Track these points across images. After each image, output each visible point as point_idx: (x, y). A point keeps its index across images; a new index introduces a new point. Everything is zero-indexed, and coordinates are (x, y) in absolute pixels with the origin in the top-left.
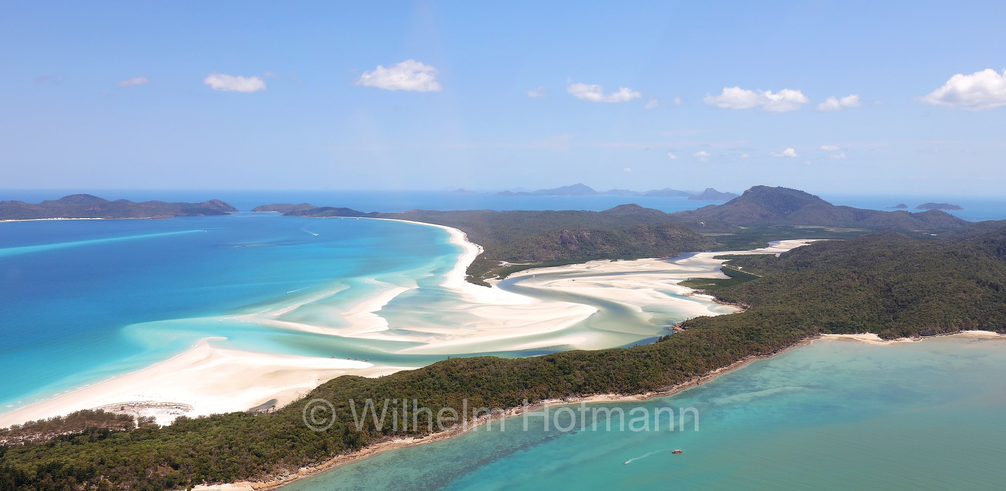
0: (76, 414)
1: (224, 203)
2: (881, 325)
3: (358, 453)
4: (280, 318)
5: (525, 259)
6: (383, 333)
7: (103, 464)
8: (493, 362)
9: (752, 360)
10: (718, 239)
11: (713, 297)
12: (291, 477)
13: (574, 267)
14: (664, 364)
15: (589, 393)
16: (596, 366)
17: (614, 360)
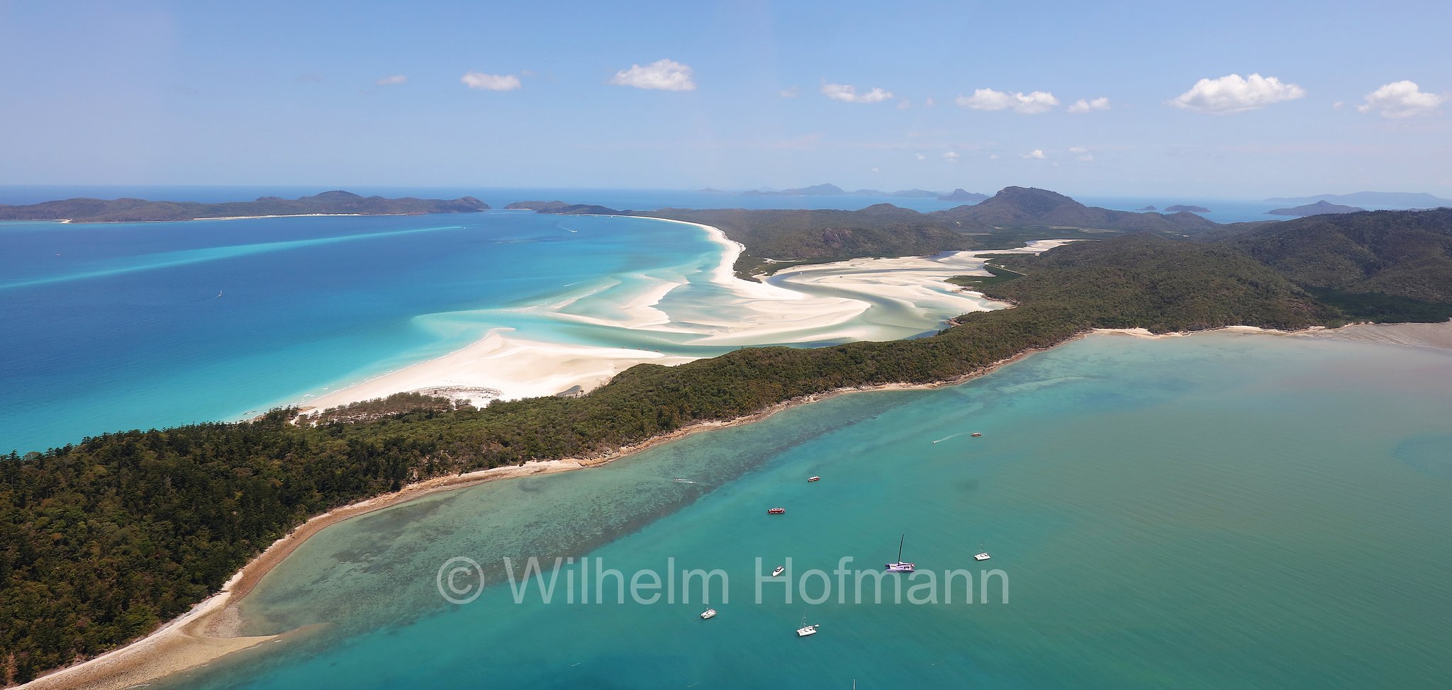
0: (395, 396)
1: (477, 201)
2: (1150, 321)
3: (671, 435)
4: (562, 311)
5: (789, 256)
6: (666, 325)
7: (442, 439)
8: (787, 352)
9: (1031, 353)
10: (976, 239)
11: (982, 294)
12: (614, 455)
13: (839, 265)
14: (951, 355)
15: (881, 382)
16: (886, 356)
17: (903, 350)
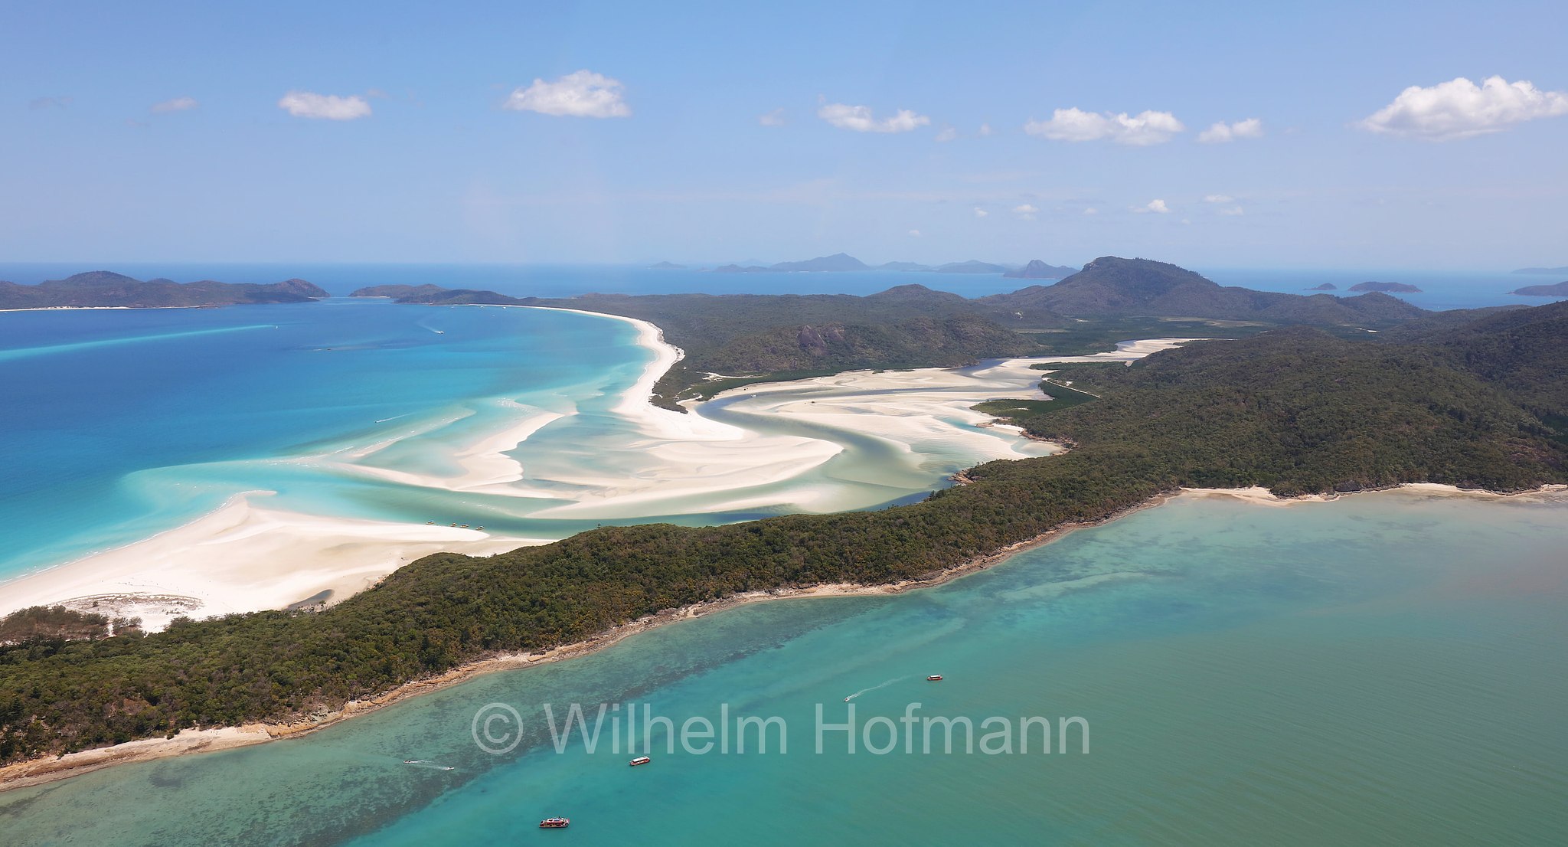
0: (22, 613)
1: (310, 285)
2: (1275, 475)
3: (440, 678)
4: (362, 462)
5: (745, 369)
6: (514, 484)
7: (37, 697)
8: (666, 534)
9: (1071, 529)
10: (1040, 339)
11: (1021, 429)
12: (331, 716)
13: (818, 382)
14: (930, 536)
15: (810, 582)
16: (823, 539)
17: (851, 530)
